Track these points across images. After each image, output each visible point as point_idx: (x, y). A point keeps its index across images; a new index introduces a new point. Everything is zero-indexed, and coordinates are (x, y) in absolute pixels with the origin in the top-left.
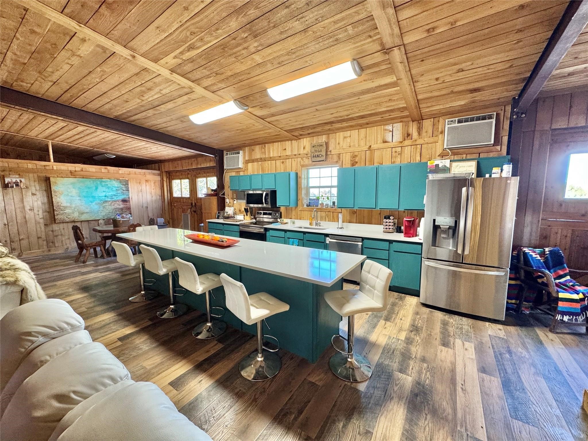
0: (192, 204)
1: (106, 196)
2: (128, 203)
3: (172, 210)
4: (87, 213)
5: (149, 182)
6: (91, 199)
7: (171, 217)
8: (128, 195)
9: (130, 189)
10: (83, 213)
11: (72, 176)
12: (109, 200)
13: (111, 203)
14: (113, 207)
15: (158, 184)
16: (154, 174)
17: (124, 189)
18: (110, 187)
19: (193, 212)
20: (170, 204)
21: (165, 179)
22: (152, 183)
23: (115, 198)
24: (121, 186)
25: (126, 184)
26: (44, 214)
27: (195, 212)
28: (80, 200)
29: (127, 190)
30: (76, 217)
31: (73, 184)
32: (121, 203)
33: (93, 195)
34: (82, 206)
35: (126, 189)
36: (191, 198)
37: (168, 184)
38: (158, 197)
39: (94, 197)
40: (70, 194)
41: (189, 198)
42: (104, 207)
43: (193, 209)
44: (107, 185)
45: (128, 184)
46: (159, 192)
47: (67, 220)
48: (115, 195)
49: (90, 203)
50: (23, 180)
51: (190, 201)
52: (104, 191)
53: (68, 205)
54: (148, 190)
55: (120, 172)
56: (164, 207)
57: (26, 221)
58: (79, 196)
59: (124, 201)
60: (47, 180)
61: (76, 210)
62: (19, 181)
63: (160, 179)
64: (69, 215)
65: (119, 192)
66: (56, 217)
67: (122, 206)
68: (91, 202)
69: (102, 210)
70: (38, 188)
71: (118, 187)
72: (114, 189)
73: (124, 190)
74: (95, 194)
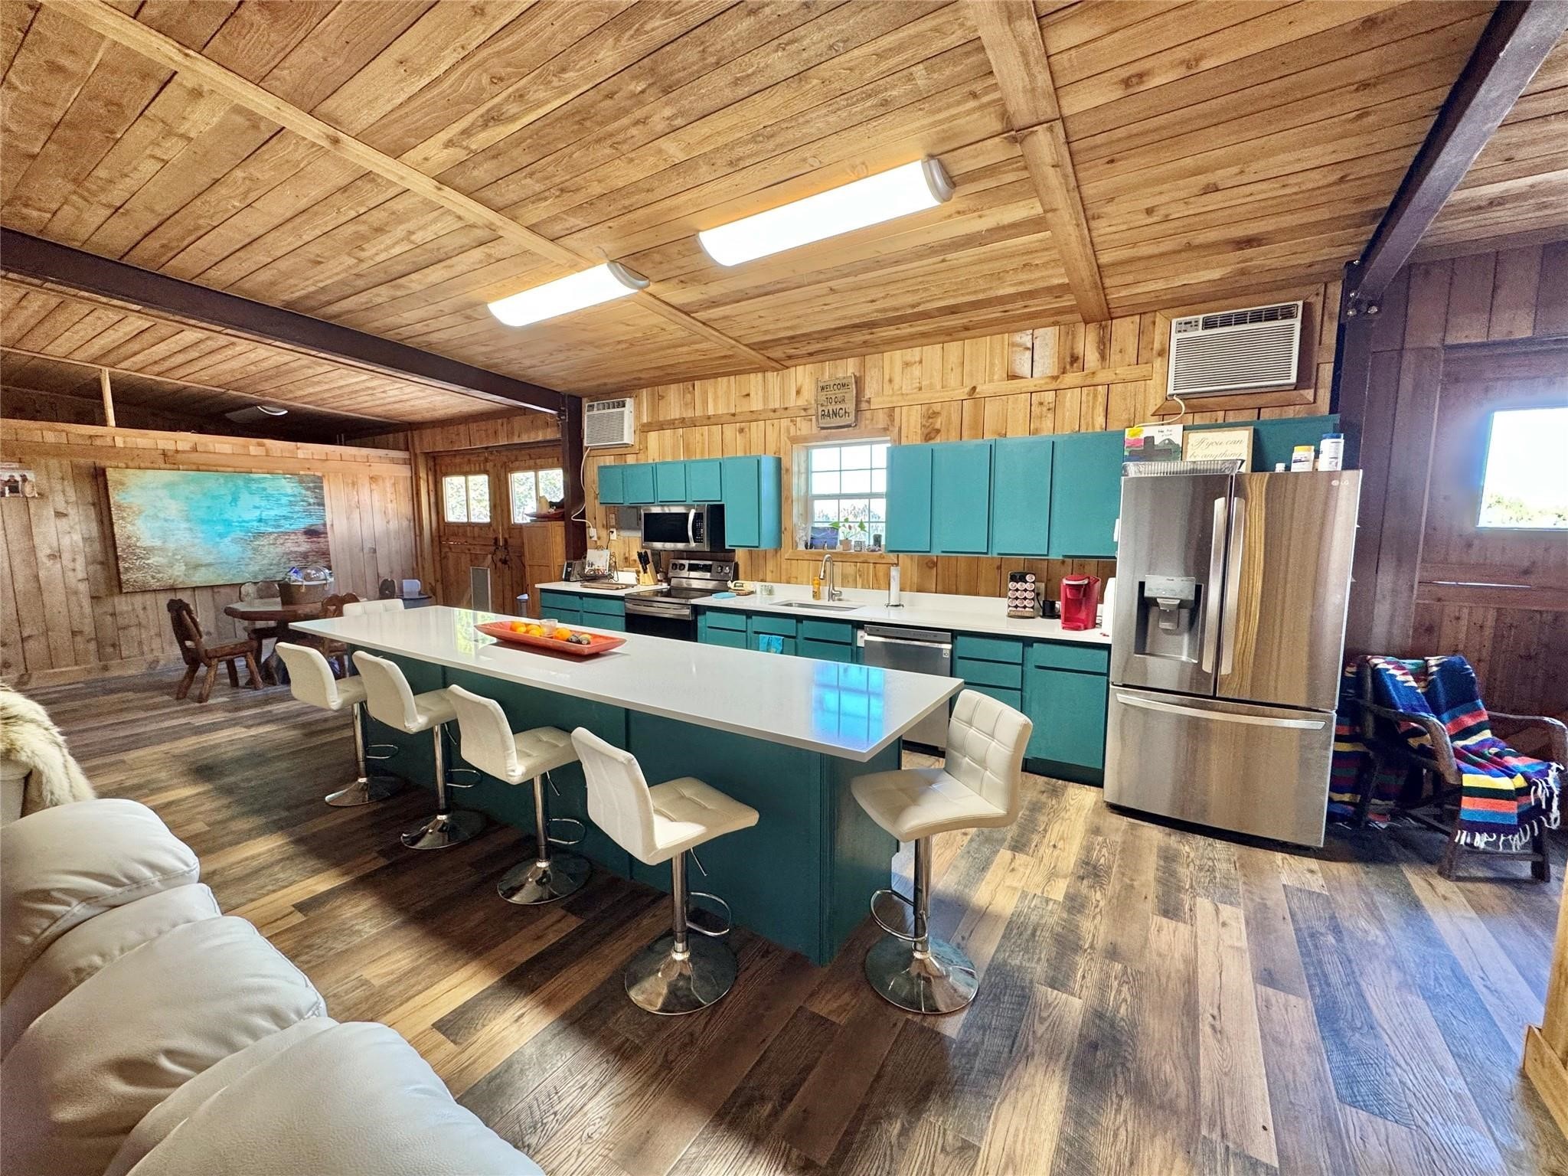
0: (496, 540)
1: (260, 520)
2: (322, 540)
3: (443, 558)
4: (210, 565)
5: (380, 482)
6: (220, 528)
7: (438, 576)
8: (323, 517)
9: (327, 501)
10: (197, 567)
11: (168, 466)
12: (270, 530)
13: (276, 539)
14: (280, 550)
15: (404, 487)
16: (393, 461)
17: (312, 501)
18: (272, 496)
19: (499, 564)
20: (436, 543)
21: (423, 474)
22: (388, 484)
23: (287, 526)
24: (303, 492)
25: (315, 488)
26: (91, 568)
27: (504, 562)
28: (191, 529)
29: (319, 505)
30: (178, 576)
32: (302, 538)
33: (226, 516)
34: (193, 546)
35: (315, 501)
36: (494, 525)
37: (431, 487)
38: (405, 523)
39: (228, 523)
40: (161, 515)
41: (489, 525)
42: (255, 550)
43: (500, 555)
44: (264, 489)
45: (321, 488)
46: (406, 508)
48: (285, 518)
49: (218, 540)
50: (30, 476)
51: (491, 535)
52: (255, 507)
53: (158, 543)
54: (376, 504)
55: (301, 454)
56: (422, 551)
57: (40, 588)
58: (188, 520)
59: (312, 533)
60: (98, 478)
61: (179, 557)
62: (18, 479)
63: (409, 475)
64: (159, 572)
65: (297, 508)
66: (124, 577)
67: (305, 547)
68: (221, 536)
69: (250, 559)
70: (73, 499)
71: (295, 496)
72: (284, 500)
73: (310, 504)
74: (231, 514)
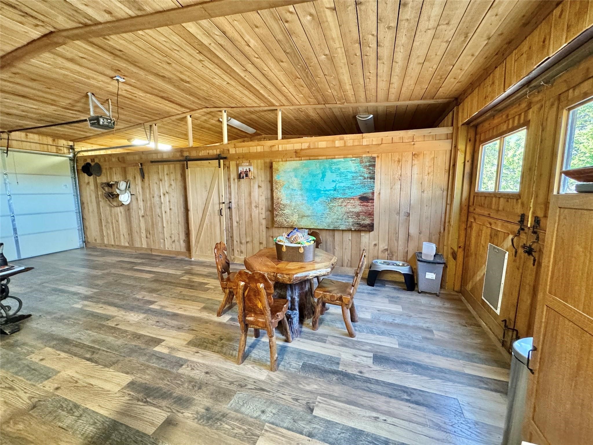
0: (523, 219)
1: (335, 190)
2: (370, 204)
3: (468, 227)
4: (308, 216)
5: (421, 157)
6: (315, 194)
7: (462, 245)
8: (372, 188)
9: (377, 176)
10: (303, 216)
11: (298, 159)
12: (340, 196)
13: (342, 202)
14: (344, 210)
15: (443, 161)
16: (435, 138)
17: (366, 176)
18: (343, 173)
19: (521, 251)
20: (465, 212)
21: (461, 146)
22: (428, 161)
23: (349, 193)
24: (362, 169)
25: (370, 166)
26: (267, 213)
27: (529, 251)
28: (302, 195)
29: (371, 178)
30: (295, 221)
31: (295, 170)
32: (358, 202)
33: (318, 187)
34: (302, 204)
35: (369, 175)
36: (525, 198)
37: (468, 157)
38: (438, 192)
39: (319, 191)
40: (291, 187)
41: (516, 197)
42: (330, 208)
43: (526, 239)
44: (339, 169)
45: (374, 166)
46: (442, 179)
47: (286, 224)
48: (349, 188)
49: (313, 201)
50: (252, 170)
51: (519, 210)
52: (333, 181)
53: (288, 202)
54: (415, 176)
55: (365, 142)
56: (450, 218)
57: (252, 221)
58: (301, 190)
59: (365, 199)
61: (296, 210)
62: (248, 170)
63: (450, 148)
64: (288, 218)
65: (357, 181)
66: (275, 219)
67: (358, 209)
68: (315, 199)
69: (328, 214)
70: (263, 179)
71: (356, 172)
72: (350, 176)
73: (365, 178)
74: (321, 187)
